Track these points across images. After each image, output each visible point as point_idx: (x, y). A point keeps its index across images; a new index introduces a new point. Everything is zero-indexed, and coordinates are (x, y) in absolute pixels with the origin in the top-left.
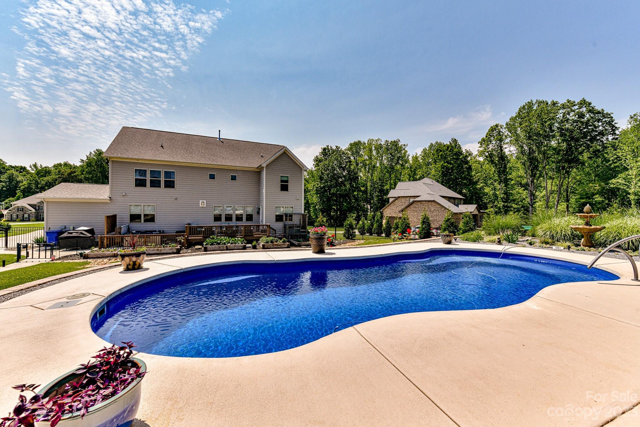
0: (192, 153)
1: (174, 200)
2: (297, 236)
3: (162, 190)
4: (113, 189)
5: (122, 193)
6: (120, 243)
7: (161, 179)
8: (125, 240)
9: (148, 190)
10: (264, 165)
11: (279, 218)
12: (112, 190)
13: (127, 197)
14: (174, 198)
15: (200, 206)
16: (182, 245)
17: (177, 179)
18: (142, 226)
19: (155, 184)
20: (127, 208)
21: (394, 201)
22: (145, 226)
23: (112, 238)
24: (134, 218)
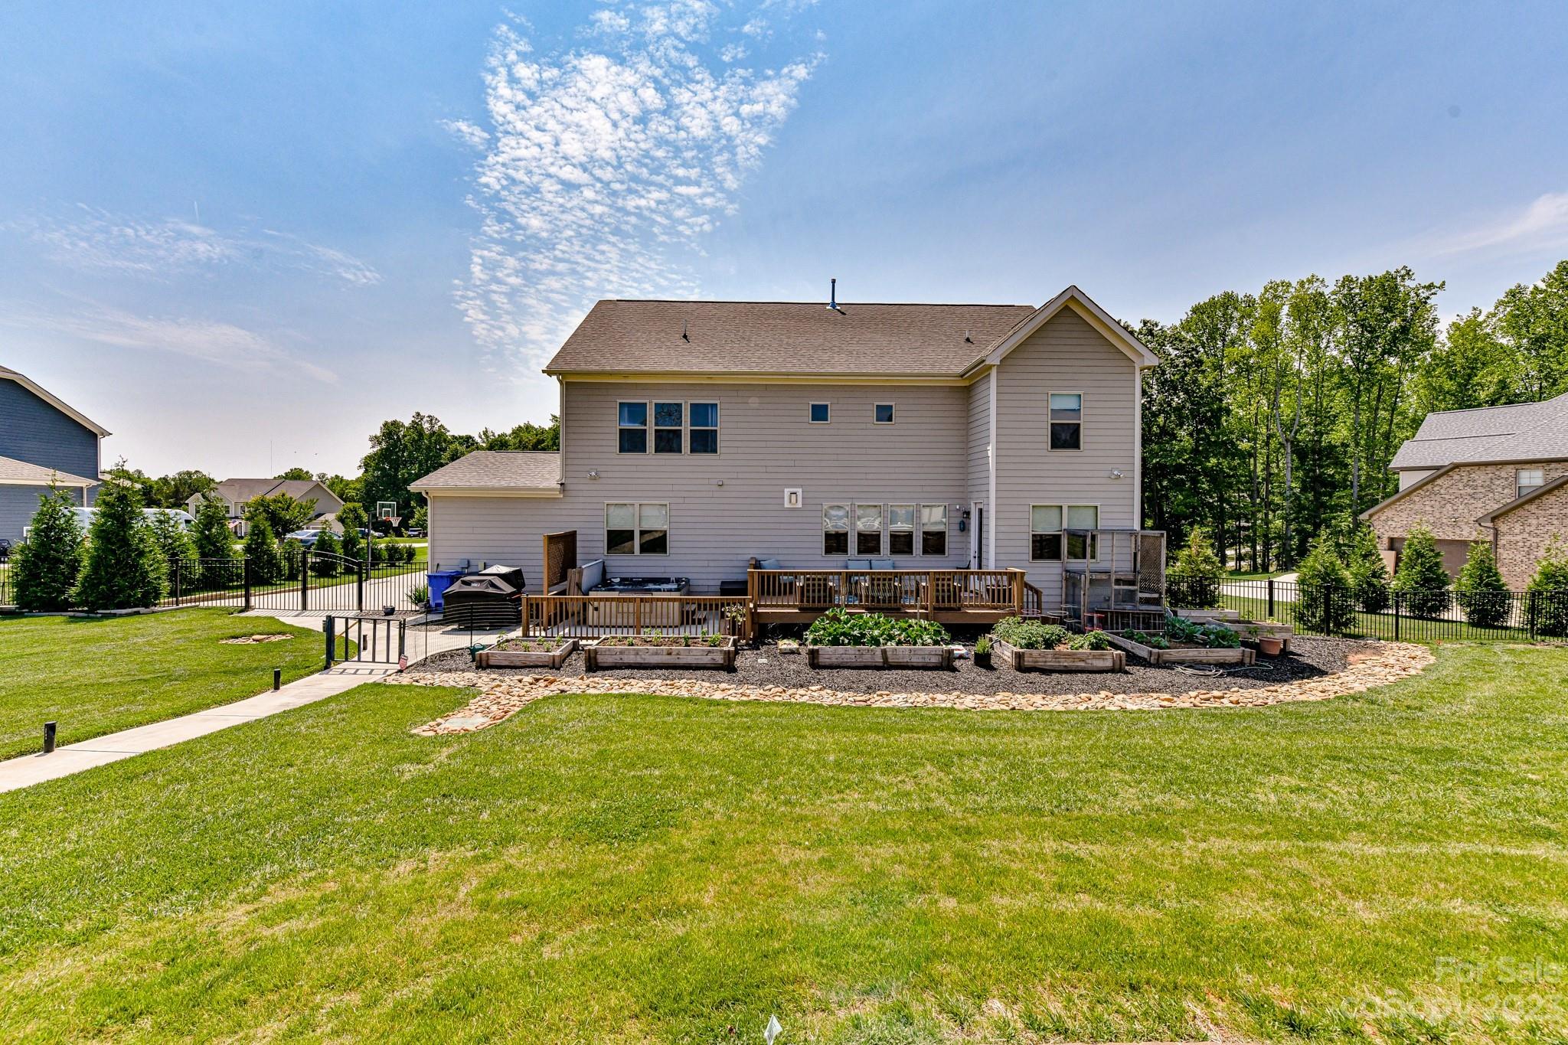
0: (762, 347)
1: (718, 488)
2: (1125, 615)
3: (686, 460)
4: (569, 462)
5: (589, 472)
6: (579, 613)
7: (682, 428)
8: (591, 608)
9: (650, 459)
10: (994, 360)
11: (1045, 547)
12: (565, 465)
13: (601, 481)
14: (715, 482)
15: (787, 505)
16: (740, 634)
17: (724, 428)
18: (635, 563)
19: (668, 443)
20: (600, 513)
21: (1432, 480)
22: (642, 563)
23: (561, 604)
24: (618, 539)
